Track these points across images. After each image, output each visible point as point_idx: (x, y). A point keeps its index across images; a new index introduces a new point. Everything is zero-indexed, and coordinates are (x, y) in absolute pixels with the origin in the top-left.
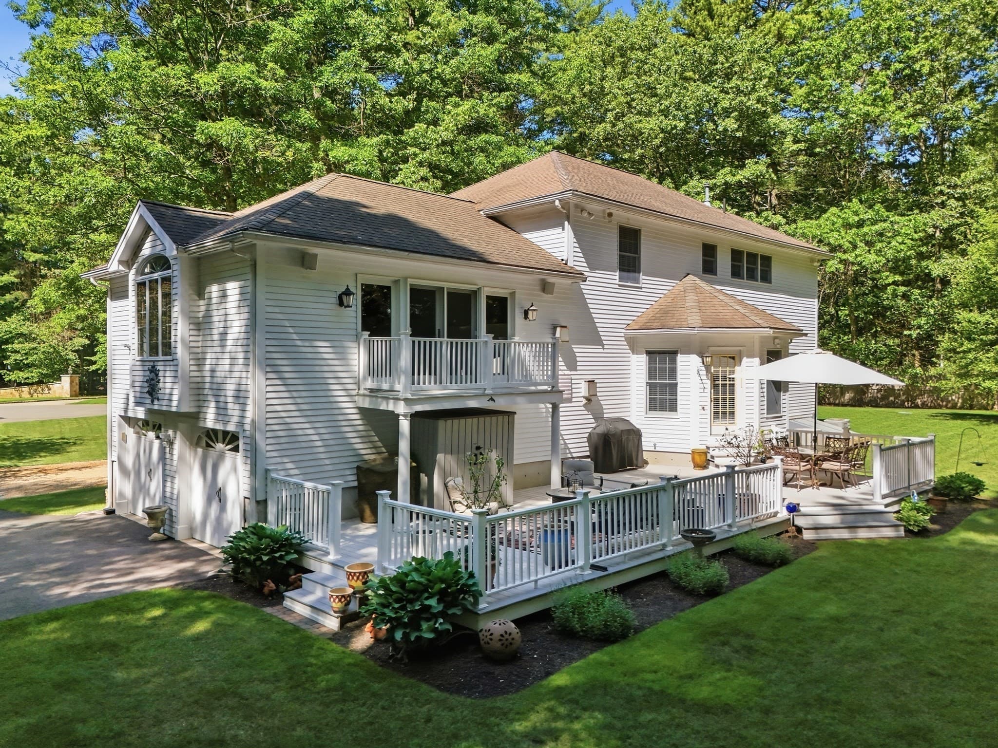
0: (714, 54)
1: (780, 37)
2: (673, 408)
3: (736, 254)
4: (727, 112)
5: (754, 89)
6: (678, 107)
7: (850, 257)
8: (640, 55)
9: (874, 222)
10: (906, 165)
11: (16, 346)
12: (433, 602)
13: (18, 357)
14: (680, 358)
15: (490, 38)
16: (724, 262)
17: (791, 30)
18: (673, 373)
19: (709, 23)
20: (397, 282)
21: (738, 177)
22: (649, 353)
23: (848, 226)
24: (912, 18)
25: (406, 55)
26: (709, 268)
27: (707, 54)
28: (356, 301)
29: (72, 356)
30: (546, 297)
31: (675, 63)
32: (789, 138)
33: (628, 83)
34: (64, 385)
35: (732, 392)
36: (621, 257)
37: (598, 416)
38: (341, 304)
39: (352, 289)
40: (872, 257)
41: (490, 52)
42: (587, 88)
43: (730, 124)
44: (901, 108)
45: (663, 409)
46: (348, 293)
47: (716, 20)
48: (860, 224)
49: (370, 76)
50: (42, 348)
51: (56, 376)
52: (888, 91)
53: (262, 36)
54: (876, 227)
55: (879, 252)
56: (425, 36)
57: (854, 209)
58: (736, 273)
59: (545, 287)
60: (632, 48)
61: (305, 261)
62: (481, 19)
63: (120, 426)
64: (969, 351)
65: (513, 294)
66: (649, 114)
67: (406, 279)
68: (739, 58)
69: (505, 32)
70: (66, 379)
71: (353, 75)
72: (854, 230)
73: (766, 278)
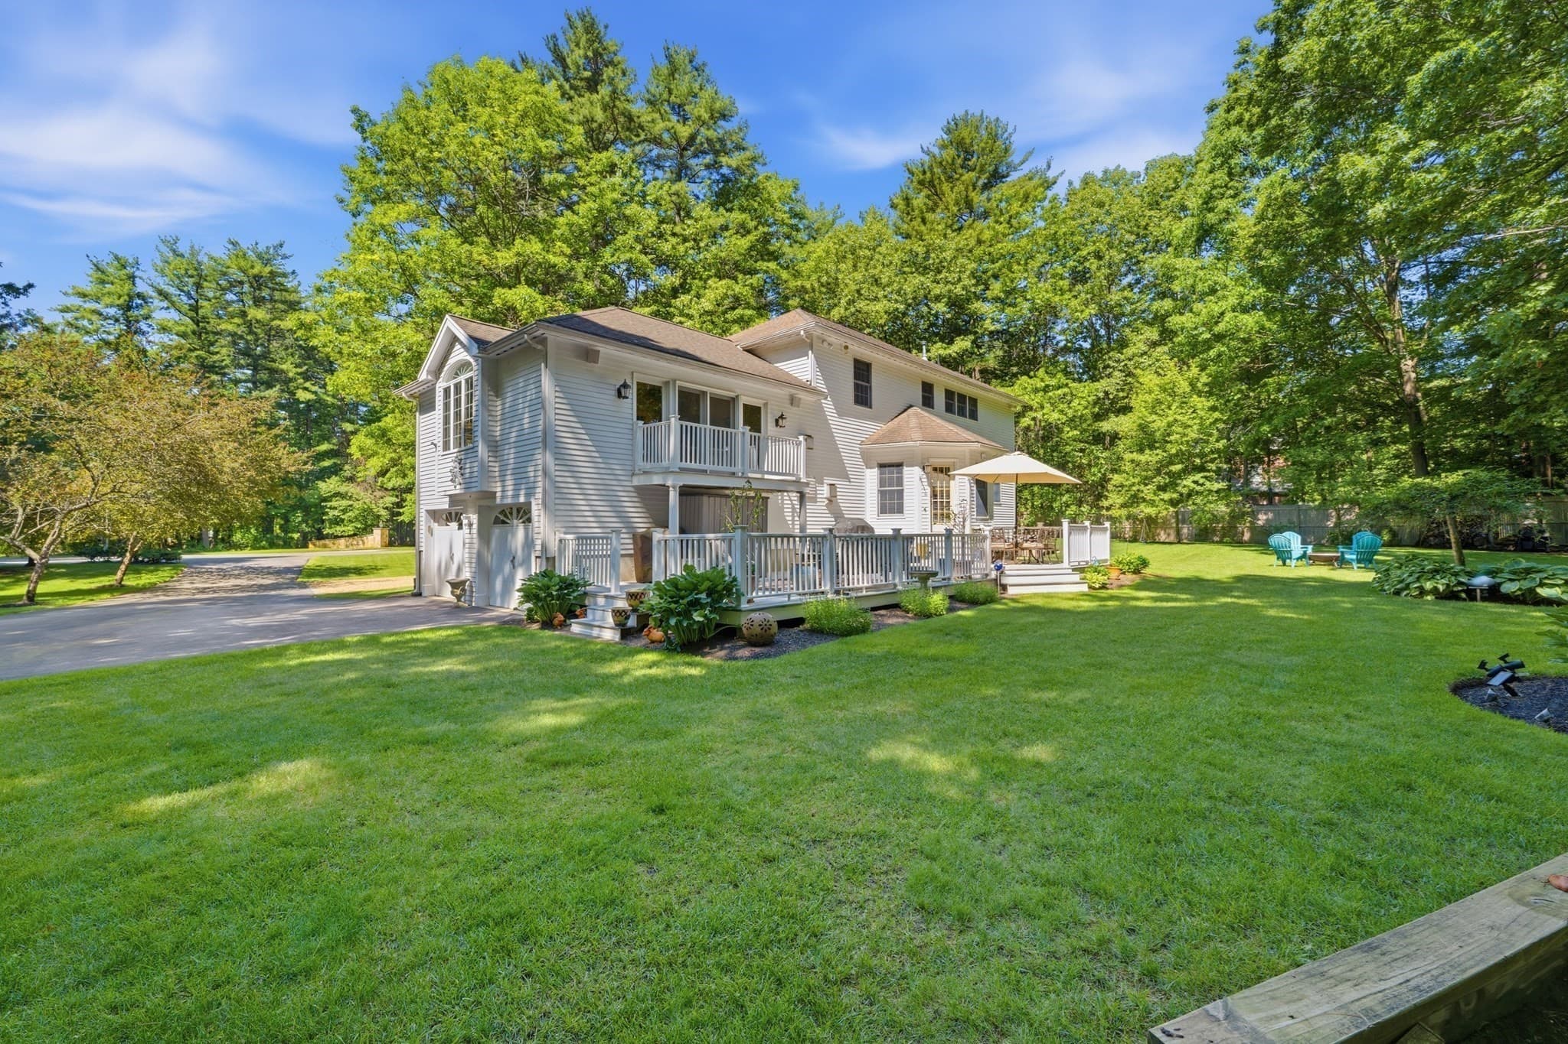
0: (928, 252)
1: (980, 242)
2: (900, 510)
3: (949, 394)
4: (938, 299)
5: (960, 280)
6: (898, 292)
7: (1039, 415)
8: (868, 253)
9: (1059, 387)
10: (1080, 350)
11: (334, 503)
12: (703, 596)
13: (336, 513)
14: (905, 469)
15: (743, 230)
16: (939, 399)
17: (987, 235)
18: (900, 482)
19: (923, 228)
20: (667, 383)
21: (948, 352)
22: (881, 466)
23: (1036, 390)
24: (1082, 226)
25: (674, 240)
26: (928, 402)
27: (921, 250)
28: (633, 393)
29: (383, 512)
30: (794, 409)
31: (896, 259)
32: (988, 321)
33: (858, 276)
34: (377, 537)
35: (948, 496)
36: (856, 385)
37: (838, 515)
38: (619, 395)
39: (629, 382)
40: (1055, 415)
41: (744, 243)
42: (824, 279)
43: (941, 307)
44: (1075, 297)
45: (892, 511)
46: (625, 386)
47: (928, 226)
48: (1046, 389)
49: (643, 257)
50: (358, 505)
51: (367, 529)
52: (1065, 284)
53: (550, 227)
54: (1060, 392)
55: (1062, 412)
56: (690, 228)
57: (1041, 376)
58: (949, 408)
59: (793, 400)
60: (861, 247)
61: (589, 355)
62: (737, 216)
63: (427, 521)
64: (1133, 484)
65: (766, 404)
66: (876, 299)
67: (674, 381)
68: (948, 255)
69: (756, 228)
70: (377, 532)
71: (628, 256)
72: (1041, 393)
73: (974, 416)
